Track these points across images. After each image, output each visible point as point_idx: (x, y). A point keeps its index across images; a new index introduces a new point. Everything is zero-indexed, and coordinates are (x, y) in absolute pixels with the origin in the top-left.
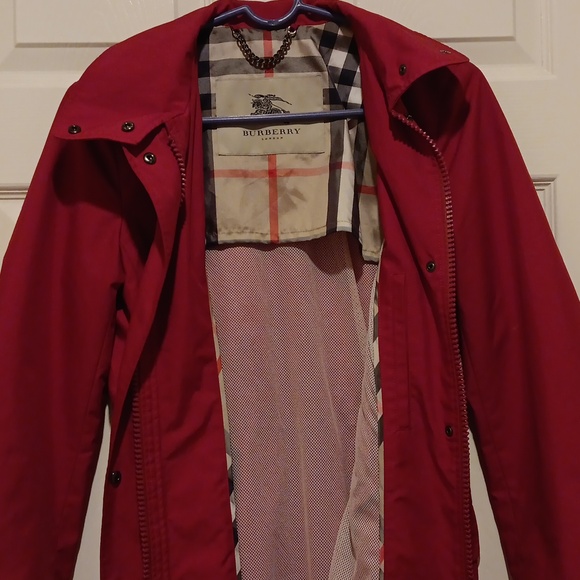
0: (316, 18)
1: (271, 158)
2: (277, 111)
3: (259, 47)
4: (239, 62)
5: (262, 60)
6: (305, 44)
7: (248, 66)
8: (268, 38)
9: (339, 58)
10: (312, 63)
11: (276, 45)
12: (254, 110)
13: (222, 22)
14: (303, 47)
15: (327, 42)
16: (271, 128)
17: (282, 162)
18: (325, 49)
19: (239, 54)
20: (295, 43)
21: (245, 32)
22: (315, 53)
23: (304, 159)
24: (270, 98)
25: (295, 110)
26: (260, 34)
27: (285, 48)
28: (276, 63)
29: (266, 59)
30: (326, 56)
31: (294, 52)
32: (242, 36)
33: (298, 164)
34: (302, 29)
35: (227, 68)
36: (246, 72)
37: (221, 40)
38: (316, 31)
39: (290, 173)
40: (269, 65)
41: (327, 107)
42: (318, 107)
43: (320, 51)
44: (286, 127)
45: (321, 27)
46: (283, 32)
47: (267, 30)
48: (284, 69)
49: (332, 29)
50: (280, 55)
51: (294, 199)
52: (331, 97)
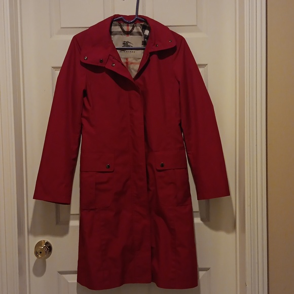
0: (141, 21)
1: (127, 59)
2: (129, 46)
3: (125, 28)
4: (120, 32)
6: (138, 28)
7: (122, 33)
8: (128, 26)
9: (147, 32)
10: (139, 33)
11: (130, 28)
12: (123, 45)
13: (115, 21)
15: (144, 28)
16: (127, 51)
17: (130, 60)
18: (143, 30)
19: (120, 30)
20: (135, 27)
21: (122, 24)
22: (141, 31)
23: (136, 60)
24: (127, 42)
25: (134, 46)
26: (126, 24)
27: (133, 29)
28: (130, 33)
29: (127, 32)
30: (143, 32)
31: (135, 30)
33: (134, 61)
34: (138, 24)
35: (116, 34)
36: (122, 35)
37: (116, 25)
38: (141, 25)
39: (132, 63)
41: (143, 46)
42: (140, 45)
44: (131, 51)
45: (143, 23)
46: (132, 24)
47: (128, 24)
48: (132, 34)
49: (146, 24)
50: (131, 31)
51: (133, 71)
52: (144, 43)
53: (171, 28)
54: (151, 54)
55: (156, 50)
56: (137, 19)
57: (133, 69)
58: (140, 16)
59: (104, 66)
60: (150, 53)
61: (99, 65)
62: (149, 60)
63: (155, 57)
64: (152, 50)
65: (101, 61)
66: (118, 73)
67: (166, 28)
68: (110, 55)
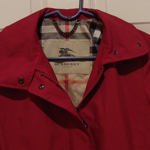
0: (88, 17)
1: (66, 75)
2: (70, 55)
3: (63, 28)
4: (55, 34)
5: (65, 33)
6: (84, 28)
7: (59, 35)
8: (67, 24)
9: (97, 34)
10: (86, 35)
11: (71, 28)
12: (60, 54)
13: (47, 17)
14: (82, 29)
15: (93, 27)
16: (67, 63)
17: (71, 77)
18: (92, 30)
19: (55, 31)
20: (79, 26)
21: (58, 22)
22: (87, 31)
23: (80, 76)
24: (67, 50)
25: (77, 55)
26: (64, 22)
27: (75, 28)
28: (71, 35)
29: (67, 33)
30: (92, 33)
31: (79, 31)
32: (56, 23)
33: (77, 79)
34: (82, 21)
35: (49, 36)
36: (57, 38)
37: (48, 24)
38: (88, 22)
39: (74, 82)
40: (68, 35)
41: (91, 54)
42: (87, 54)
43: (90, 31)
44: (73, 62)
45: (91, 20)
46: (74, 22)
47: (67, 21)
48: (74, 37)
49: (95, 21)
50: (73, 32)
51: (76, 94)
52: (93, 50)
53: (138, 27)
54: (107, 66)
55: (115, 60)
56: (81, 13)
57: (76, 91)
58: (86, 10)
59: (26, 88)
60: (104, 65)
61: (19, 87)
62: (102, 77)
63: (112, 71)
64: (108, 61)
65: (21, 81)
66: (50, 100)
67: (130, 26)
68: (36, 70)
